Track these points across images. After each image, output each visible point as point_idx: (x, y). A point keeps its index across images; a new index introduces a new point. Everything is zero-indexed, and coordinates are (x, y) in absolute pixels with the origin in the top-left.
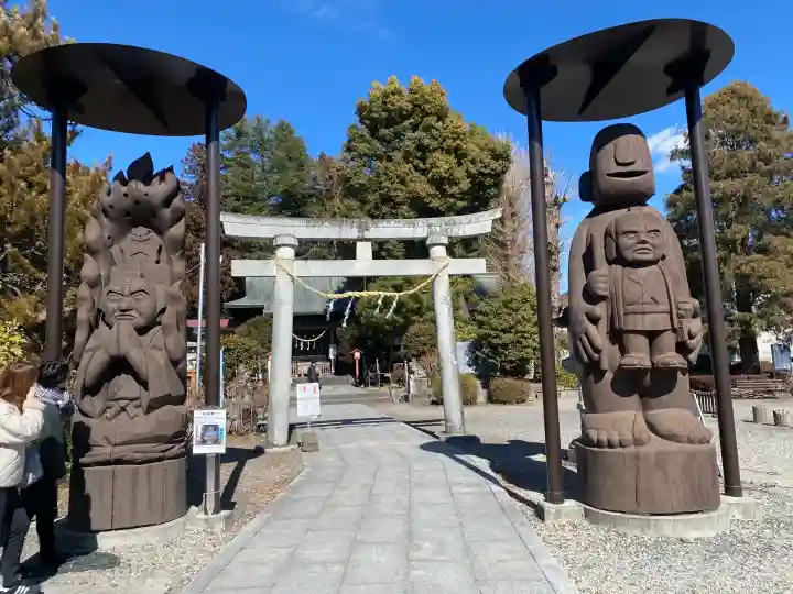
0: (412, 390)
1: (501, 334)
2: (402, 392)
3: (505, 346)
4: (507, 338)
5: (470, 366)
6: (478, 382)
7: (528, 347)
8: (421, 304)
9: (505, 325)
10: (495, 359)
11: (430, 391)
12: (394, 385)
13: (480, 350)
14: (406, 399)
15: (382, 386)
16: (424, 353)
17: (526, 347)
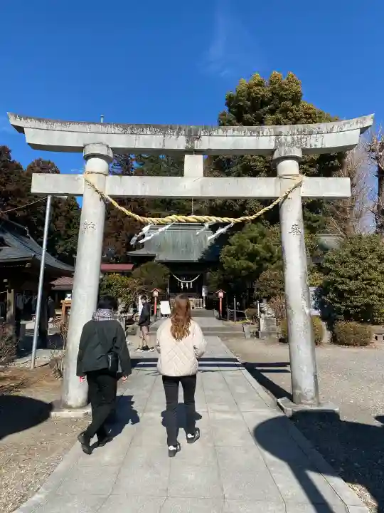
0: (262, 328)
1: (347, 281)
2: (254, 328)
3: (351, 292)
4: (352, 285)
5: (316, 309)
6: (324, 324)
7: (373, 293)
8: (273, 253)
9: (352, 273)
10: (341, 303)
11: (279, 329)
12: (248, 321)
13: (326, 295)
14: (257, 335)
15: (238, 320)
16: (274, 295)
17: (371, 294)
